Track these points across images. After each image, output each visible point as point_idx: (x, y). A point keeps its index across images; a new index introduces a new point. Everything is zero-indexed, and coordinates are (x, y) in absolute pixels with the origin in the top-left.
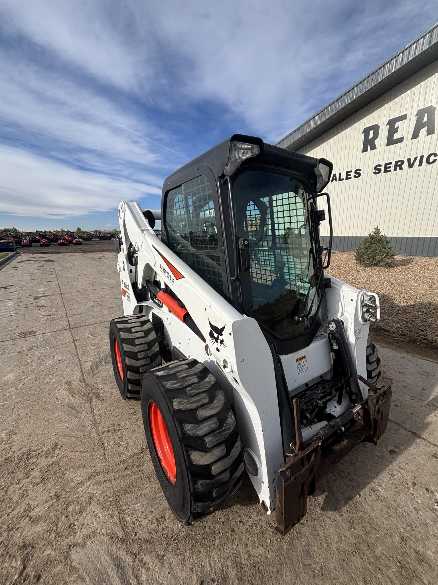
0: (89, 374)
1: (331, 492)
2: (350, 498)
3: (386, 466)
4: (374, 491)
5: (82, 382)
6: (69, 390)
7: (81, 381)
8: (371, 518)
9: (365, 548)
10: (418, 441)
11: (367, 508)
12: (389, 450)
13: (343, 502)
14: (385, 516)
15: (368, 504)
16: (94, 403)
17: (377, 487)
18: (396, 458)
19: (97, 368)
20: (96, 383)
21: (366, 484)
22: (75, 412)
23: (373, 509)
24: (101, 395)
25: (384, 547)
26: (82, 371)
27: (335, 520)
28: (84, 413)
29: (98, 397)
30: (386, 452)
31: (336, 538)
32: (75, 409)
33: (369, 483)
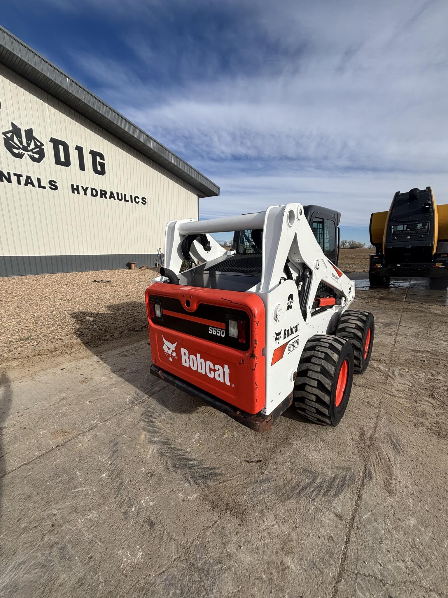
0: (352, 479)
5: (369, 471)
6: (390, 474)
7: (370, 474)
16: (371, 432)
19: (334, 478)
20: (353, 453)
22: (393, 439)
24: (358, 434)
26: (359, 497)
28: (384, 430)
29: (362, 435)
32: (392, 442)
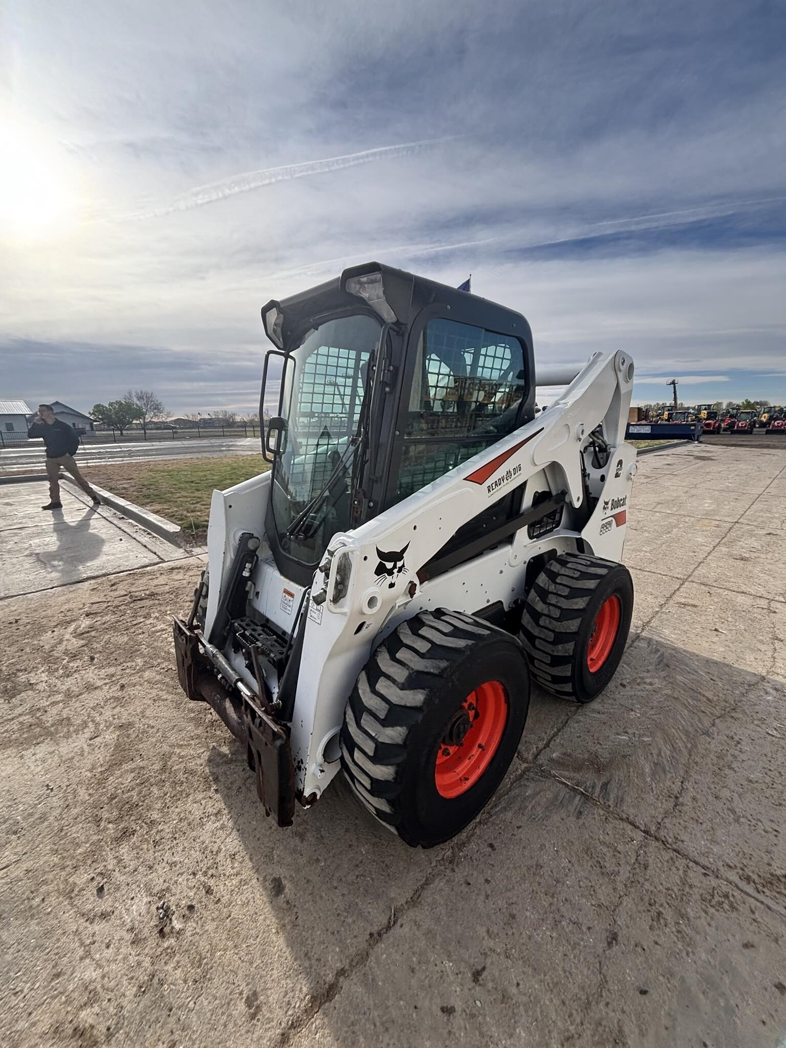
1: (229, 762)
2: (216, 780)
3: (251, 855)
4: (216, 814)
8: (188, 795)
9: (163, 777)
10: (303, 988)
11: (200, 796)
12: (284, 882)
13: (215, 770)
14: (182, 815)
15: (204, 798)
17: (221, 822)
18: (265, 889)
21: (230, 807)
23: (195, 803)
25: (155, 796)
27: (199, 757)
30: (279, 871)
31: (183, 754)
33: (229, 813)
